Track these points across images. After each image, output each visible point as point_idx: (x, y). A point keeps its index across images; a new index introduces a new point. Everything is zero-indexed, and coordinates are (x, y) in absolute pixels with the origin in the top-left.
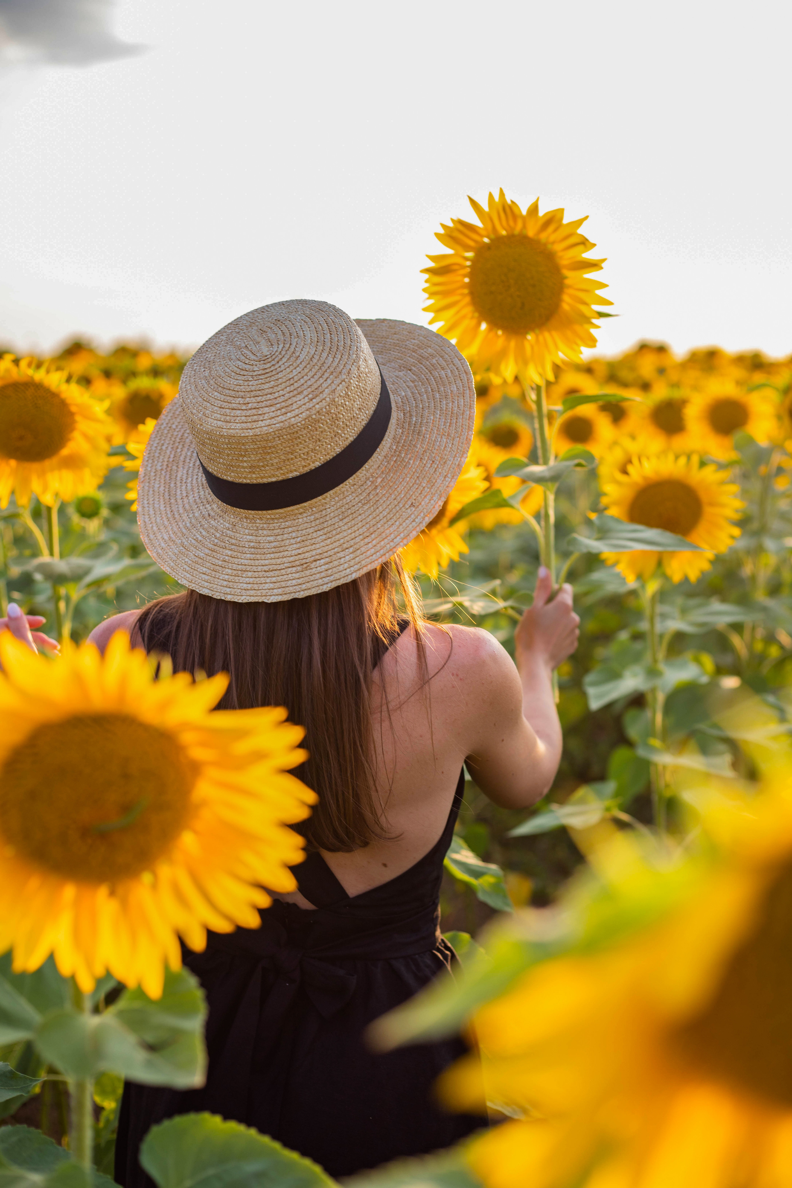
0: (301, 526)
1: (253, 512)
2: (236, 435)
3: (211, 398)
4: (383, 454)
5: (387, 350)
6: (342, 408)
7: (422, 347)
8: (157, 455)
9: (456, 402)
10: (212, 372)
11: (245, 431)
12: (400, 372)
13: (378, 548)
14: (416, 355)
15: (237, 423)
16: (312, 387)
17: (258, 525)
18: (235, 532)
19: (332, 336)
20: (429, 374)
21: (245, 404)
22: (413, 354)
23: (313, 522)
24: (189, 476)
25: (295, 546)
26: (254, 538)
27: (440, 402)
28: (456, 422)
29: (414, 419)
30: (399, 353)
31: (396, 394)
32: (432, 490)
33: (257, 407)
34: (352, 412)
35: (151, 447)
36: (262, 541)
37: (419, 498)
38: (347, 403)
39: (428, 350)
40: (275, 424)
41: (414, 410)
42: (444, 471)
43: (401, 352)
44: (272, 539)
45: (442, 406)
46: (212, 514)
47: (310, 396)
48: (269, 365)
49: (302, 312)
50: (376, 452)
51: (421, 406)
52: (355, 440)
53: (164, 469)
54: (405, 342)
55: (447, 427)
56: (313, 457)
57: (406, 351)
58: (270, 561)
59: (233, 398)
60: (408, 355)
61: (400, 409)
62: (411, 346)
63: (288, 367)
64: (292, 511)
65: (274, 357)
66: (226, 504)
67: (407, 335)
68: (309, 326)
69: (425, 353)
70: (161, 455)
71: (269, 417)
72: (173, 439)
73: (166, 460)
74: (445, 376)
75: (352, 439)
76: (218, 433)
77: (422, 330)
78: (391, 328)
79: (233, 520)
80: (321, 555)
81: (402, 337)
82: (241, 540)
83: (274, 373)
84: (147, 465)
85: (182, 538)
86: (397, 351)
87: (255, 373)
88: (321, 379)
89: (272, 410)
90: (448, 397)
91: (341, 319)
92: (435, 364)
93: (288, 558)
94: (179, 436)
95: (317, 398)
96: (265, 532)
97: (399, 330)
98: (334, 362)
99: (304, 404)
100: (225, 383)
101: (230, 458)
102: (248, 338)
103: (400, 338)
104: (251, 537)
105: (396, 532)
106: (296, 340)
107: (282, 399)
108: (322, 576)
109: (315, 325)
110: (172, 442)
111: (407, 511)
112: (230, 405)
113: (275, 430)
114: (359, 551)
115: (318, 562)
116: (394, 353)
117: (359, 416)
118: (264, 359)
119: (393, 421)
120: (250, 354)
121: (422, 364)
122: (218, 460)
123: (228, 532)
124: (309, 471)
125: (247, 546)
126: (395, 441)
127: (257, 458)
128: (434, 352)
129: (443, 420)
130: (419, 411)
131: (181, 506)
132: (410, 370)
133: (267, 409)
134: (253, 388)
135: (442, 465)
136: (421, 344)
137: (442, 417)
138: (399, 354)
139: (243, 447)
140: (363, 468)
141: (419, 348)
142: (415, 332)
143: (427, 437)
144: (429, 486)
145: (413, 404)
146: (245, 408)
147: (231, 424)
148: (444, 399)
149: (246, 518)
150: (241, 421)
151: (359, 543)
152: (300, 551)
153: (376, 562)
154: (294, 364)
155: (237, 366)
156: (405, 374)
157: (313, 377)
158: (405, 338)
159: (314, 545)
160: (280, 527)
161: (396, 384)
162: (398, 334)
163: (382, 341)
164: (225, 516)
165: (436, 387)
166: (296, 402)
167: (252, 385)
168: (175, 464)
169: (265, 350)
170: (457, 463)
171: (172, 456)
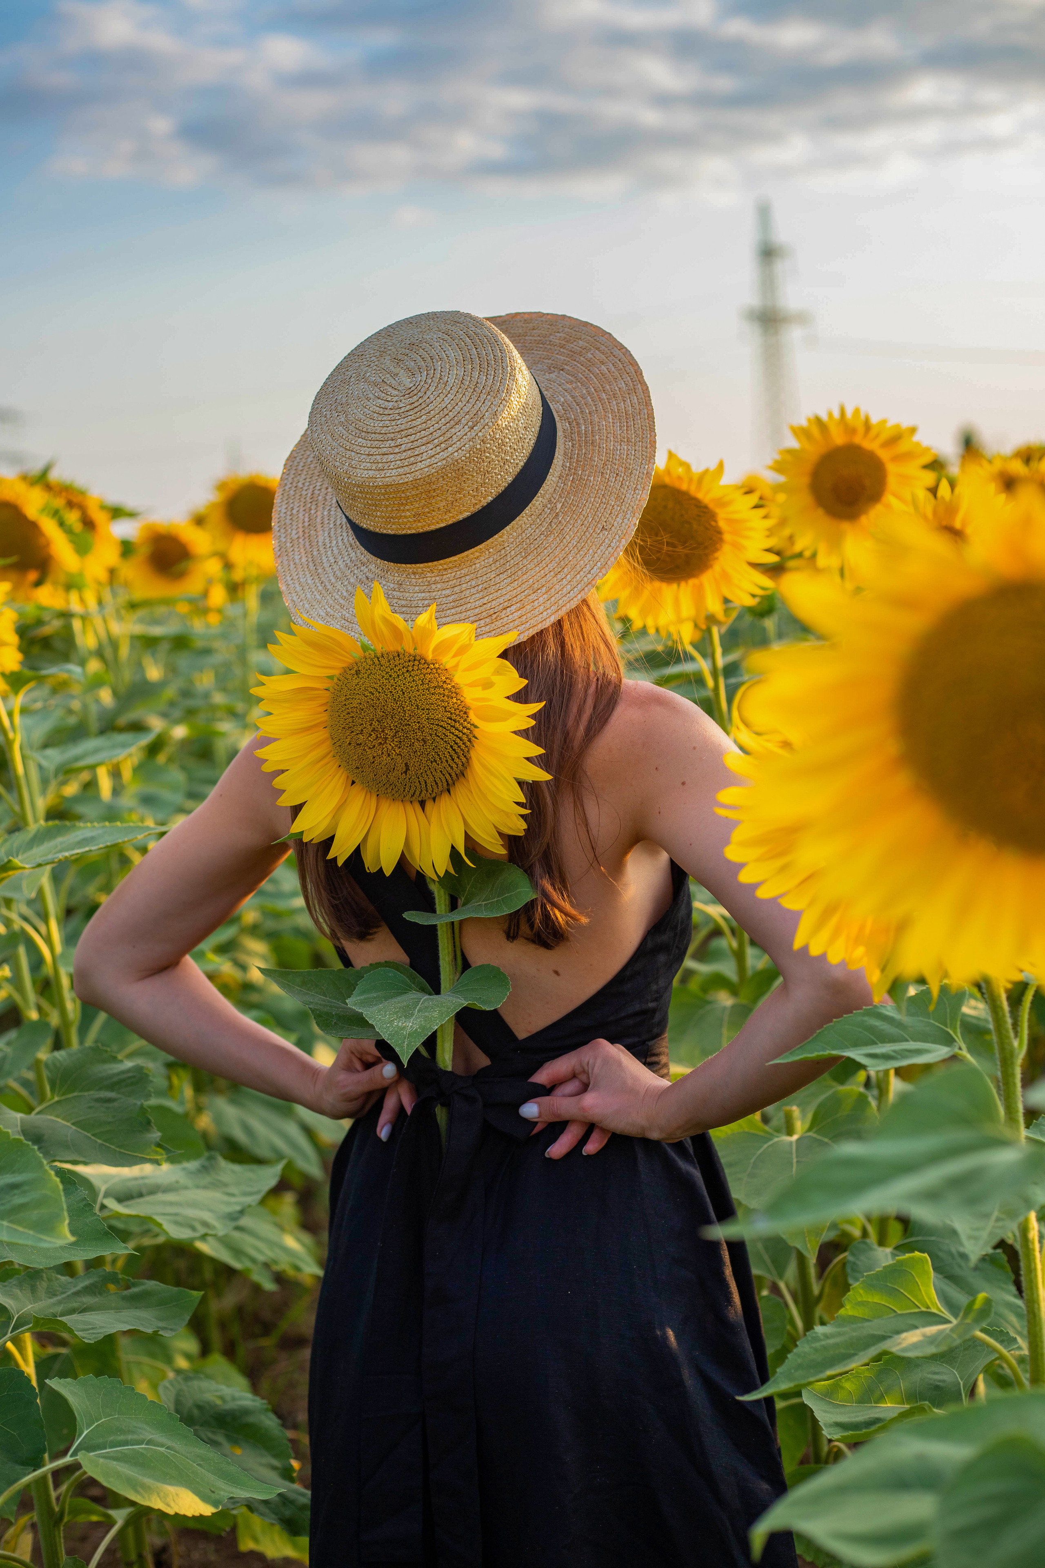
0: (480, 572)
1: (422, 565)
2: (393, 483)
3: (355, 446)
4: (557, 474)
5: (529, 349)
6: (507, 431)
7: (570, 340)
8: (288, 522)
9: (629, 400)
10: (349, 416)
11: (403, 476)
12: (551, 375)
13: (574, 583)
14: (565, 351)
15: (393, 469)
16: (470, 413)
17: (429, 579)
18: (403, 592)
19: (478, 350)
20: (587, 371)
21: (397, 446)
22: (562, 350)
23: (493, 565)
24: (332, 539)
25: (477, 595)
26: (428, 594)
27: (609, 403)
28: (634, 424)
29: (583, 428)
30: (543, 351)
31: (553, 401)
32: (623, 507)
33: (412, 447)
34: (517, 433)
35: (279, 514)
36: (437, 597)
37: (610, 518)
38: (511, 424)
39: (578, 343)
40: (436, 463)
41: (580, 417)
42: (632, 484)
43: (546, 350)
44: (448, 592)
45: (612, 408)
46: (371, 576)
47: (470, 424)
48: (415, 398)
49: (437, 329)
50: (549, 474)
51: (587, 411)
52: (526, 464)
53: (301, 536)
54: (549, 337)
55: (625, 432)
56: (484, 491)
57: (552, 348)
58: (452, 617)
59: (381, 442)
60: (556, 352)
61: (563, 418)
62: (557, 341)
63: (439, 396)
64: (467, 556)
65: (419, 388)
66: (388, 562)
67: (549, 328)
68: (450, 344)
69: (576, 347)
70: (293, 521)
71: (428, 457)
72: (302, 500)
73: (300, 525)
74: (607, 372)
75: (522, 464)
76: (371, 484)
77: (565, 320)
78: (527, 323)
79: (399, 579)
80: (510, 602)
81: (543, 332)
82: (412, 599)
83: (423, 406)
84: (280, 536)
85: (342, 610)
86: (542, 350)
87: (402, 410)
88: (478, 402)
89: (430, 448)
90: (616, 396)
91: (482, 328)
92: (591, 359)
93: (472, 611)
94: (309, 495)
95: (478, 424)
96: (439, 586)
97: (538, 323)
98: (487, 380)
99: (466, 434)
100: (369, 427)
101: (390, 509)
102: (383, 371)
103: (542, 334)
104: (423, 595)
105: (591, 562)
106: (439, 363)
107: (439, 433)
108: (516, 625)
109: (456, 341)
110: (302, 503)
111: (599, 536)
112: (379, 450)
113: (437, 470)
114: (553, 590)
115: (508, 609)
116: (538, 352)
117: (526, 436)
118: (409, 393)
119: (560, 434)
120: (390, 389)
121: (575, 360)
122: (374, 513)
123: (395, 593)
124: (480, 508)
125: (421, 605)
126: (567, 457)
127: (421, 504)
128: (587, 345)
129: (618, 424)
130: (586, 416)
131: (331, 575)
132: (562, 370)
133: (424, 447)
134: (403, 427)
135: (627, 476)
136: (568, 337)
137: (615, 421)
138: (545, 353)
139: (403, 495)
140: (539, 494)
141: (567, 342)
142: (557, 324)
143: (603, 447)
144: (618, 503)
145: (577, 410)
146: (399, 451)
147: (385, 471)
148: (613, 399)
149: (414, 573)
150: (396, 466)
151: (551, 581)
152: (485, 600)
153: (575, 599)
154: (444, 391)
155: (378, 405)
156: (558, 375)
157: (468, 402)
158: (547, 333)
159: (500, 591)
160: (456, 578)
161: (550, 389)
162: (537, 328)
163: (520, 340)
164: (388, 575)
165: (599, 385)
166: (455, 434)
167: (402, 424)
168: (312, 528)
169: (407, 382)
170: (645, 472)
171: (306, 519)
